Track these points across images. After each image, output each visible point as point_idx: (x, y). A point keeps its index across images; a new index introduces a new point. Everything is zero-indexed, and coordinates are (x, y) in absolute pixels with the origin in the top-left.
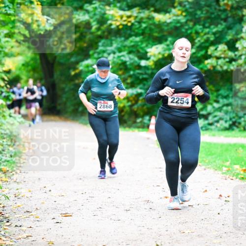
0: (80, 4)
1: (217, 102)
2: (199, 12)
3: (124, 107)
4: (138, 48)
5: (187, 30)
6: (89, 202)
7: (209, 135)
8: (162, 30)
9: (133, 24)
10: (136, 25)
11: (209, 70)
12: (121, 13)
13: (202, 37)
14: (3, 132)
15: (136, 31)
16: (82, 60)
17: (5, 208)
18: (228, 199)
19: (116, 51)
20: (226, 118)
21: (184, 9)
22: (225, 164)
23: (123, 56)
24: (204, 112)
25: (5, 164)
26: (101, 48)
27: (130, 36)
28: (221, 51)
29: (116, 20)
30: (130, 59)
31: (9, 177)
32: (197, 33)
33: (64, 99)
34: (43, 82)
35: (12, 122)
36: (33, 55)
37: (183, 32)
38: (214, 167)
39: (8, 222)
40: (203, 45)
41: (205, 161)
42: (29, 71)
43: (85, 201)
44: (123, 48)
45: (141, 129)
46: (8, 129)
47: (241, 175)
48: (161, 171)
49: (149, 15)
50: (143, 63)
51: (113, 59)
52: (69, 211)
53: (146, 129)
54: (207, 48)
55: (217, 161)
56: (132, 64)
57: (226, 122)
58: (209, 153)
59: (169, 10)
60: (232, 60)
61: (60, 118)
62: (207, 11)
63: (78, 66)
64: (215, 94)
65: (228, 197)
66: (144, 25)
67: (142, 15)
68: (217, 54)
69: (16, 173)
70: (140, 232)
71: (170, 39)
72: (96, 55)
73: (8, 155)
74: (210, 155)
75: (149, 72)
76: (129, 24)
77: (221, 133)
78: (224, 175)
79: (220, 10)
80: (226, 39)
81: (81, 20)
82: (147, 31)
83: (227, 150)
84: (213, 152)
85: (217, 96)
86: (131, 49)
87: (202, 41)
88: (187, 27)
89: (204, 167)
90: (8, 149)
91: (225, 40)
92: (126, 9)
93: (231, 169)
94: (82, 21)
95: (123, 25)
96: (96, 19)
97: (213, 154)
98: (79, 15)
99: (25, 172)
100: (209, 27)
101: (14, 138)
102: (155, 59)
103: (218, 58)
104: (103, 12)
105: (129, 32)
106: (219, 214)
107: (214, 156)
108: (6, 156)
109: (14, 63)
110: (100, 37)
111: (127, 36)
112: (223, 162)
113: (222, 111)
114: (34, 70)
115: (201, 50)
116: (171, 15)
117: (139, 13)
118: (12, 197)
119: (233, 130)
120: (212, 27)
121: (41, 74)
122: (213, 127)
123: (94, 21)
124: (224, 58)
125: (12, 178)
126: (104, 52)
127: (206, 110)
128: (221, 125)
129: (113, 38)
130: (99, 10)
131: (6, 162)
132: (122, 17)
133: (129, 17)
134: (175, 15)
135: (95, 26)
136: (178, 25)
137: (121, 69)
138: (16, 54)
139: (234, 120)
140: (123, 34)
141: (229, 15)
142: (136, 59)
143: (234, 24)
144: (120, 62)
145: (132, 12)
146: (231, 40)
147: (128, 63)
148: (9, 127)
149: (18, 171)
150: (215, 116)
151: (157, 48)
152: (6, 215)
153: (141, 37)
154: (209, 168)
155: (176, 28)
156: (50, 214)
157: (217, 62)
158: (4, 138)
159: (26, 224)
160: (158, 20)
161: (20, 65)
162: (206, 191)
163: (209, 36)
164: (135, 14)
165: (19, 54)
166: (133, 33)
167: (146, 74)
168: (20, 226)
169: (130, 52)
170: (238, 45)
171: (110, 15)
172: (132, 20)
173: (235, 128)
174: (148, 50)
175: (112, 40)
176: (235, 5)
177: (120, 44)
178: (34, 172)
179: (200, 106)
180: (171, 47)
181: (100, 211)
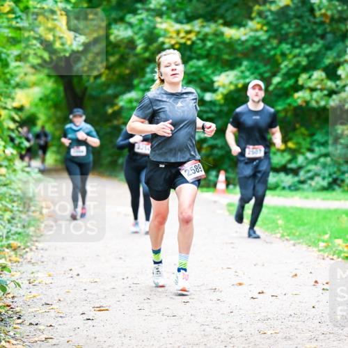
0: (121, 14)
1: (311, 150)
2: (286, 26)
4: (201, 75)
5: (269, 51)
6: (132, 290)
7: (300, 198)
8: (234, 51)
9: (193, 43)
10: (197, 44)
11: (300, 107)
12: (178, 26)
13: (291, 60)
14: (13, 192)
15: (199, 52)
16: (123, 93)
17: (16, 299)
18: (326, 287)
20: (324, 174)
21: (264, 21)
22: (322, 238)
24: (293, 166)
25: (15, 237)
26: (148, 76)
28: (317, 79)
29: (171, 37)
31: (20, 255)
32: (283, 55)
35: (25, 180)
36: (55, 86)
37: (264, 54)
38: (307, 242)
39: (19, 318)
40: (292, 72)
41: (294, 235)
42: (48, 108)
43: (127, 289)
45: (205, 189)
46: (20, 188)
47: (345, 252)
48: (233, 248)
49: (216, 30)
50: (208, 97)
52: (104, 303)
53: (212, 189)
54: (297, 76)
55: (311, 234)
57: (324, 178)
58: (300, 222)
59: (244, 23)
60: (332, 93)
62: (298, 24)
63: (116, 101)
64: (308, 140)
65: (327, 283)
66: (209, 44)
67: (207, 30)
68: (311, 84)
69: (31, 250)
70: (203, 333)
71: (245, 63)
72: (142, 86)
73: (19, 225)
74: (301, 225)
75: (217, 109)
76: (189, 43)
77: (316, 194)
78: (321, 253)
79: (315, 23)
80: (324, 63)
81: (122, 37)
82: (214, 52)
83: (325, 218)
84: (306, 221)
85: (312, 143)
86: (191, 77)
87: (291, 66)
88: (269, 47)
89: (292, 242)
90: (20, 217)
91: (323, 65)
92: (185, 21)
93: (330, 244)
94: (123, 39)
95: (181, 44)
96: (143, 35)
97: (305, 224)
98: (119, 30)
99: (42, 249)
100: (299, 47)
101: (28, 201)
102: (225, 91)
103: (312, 90)
104: (152, 25)
105: (188, 53)
106: (313, 307)
107: (306, 227)
108: (17, 227)
109: (28, 96)
110: (149, 61)
111: (185, 59)
112: (320, 235)
113: (319, 164)
114: (56, 106)
115: (289, 79)
116: (247, 30)
117: (203, 26)
118: (25, 284)
119: (334, 190)
120: (304, 46)
122: (305, 186)
123: (140, 38)
124: (321, 90)
125: (25, 256)
127: (296, 162)
128: (317, 183)
130: (147, 22)
131: (17, 235)
132: (178, 33)
133: (188, 32)
134: (252, 30)
135: (140, 45)
136: (257, 44)
138: (30, 84)
139: (335, 176)
141: (328, 30)
142: (199, 91)
143: (336, 42)
145: (193, 26)
146: (330, 64)
148: (20, 185)
149: (34, 248)
150: (309, 171)
151: (228, 76)
152: (17, 309)
153: (205, 61)
154: (299, 243)
155: (254, 48)
156: (78, 308)
157: (311, 96)
158: (14, 202)
159: (44, 321)
160: (229, 37)
161: (37, 100)
162: (296, 275)
163: (300, 59)
164: (197, 29)
165: (35, 84)
166: (194, 55)
167: (212, 111)
168: (37, 324)
170: (340, 72)
171: (162, 29)
172: (193, 36)
173: (336, 187)
174: (215, 78)
176: (336, 16)
178: (55, 249)
179: (287, 157)
180: (247, 73)
181: (148, 303)
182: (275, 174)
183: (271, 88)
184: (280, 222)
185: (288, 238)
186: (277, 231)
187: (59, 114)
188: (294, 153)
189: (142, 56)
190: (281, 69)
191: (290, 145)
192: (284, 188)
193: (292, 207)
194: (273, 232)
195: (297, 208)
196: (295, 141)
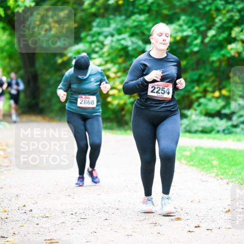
3: (125, 104)
4: (143, 29)
5: (205, 6)
6: (80, 224)
7: (233, 140)
8: (173, 7)
11: (233, 58)
13: (224, 14)
15: (141, 7)
19: (115, 32)
23: (124, 39)
24: (226, 111)
26: (95, 29)
27: (133, 13)
30: (133, 43)
32: (218, 10)
33: (48, 95)
34: (22, 72)
36: (9, 38)
37: (200, 9)
38: (240, 181)
40: (225, 25)
41: (227, 174)
42: (4, 59)
43: (75, 223)
44: (123, 29)
51: (111, 44)
52: (55, 236)
54: (230, 29)
55: (243, 174)
56: (135, 49)
58: (232, 163)
61: (44, 118)
63: (66, 52)
71: (183, 18)
72: (89, 39)
74: (233, 165)
82: (154, 8)
84: (238, 162)
86: (134, 30)
87: (224, 20)
88: (204, 3)
89: (226, 181)
97: (238, 164)
100: (233, 3)
105: (131, 8)
107: (239, 167)
110: (95, 15)
111: (129, 13)
114: (11, 57)
115: (223, 32)
120: (237, 2)
121: (20, 62)
122: (238, 130)
126: (99, 34)
127: (230, 108)
129: (111, 17)
137: (121, 56)
140: (124, 12)
142: (140, 43)
144: (120, 47)
147: (130, 48)
150: (241, 116)
153: (147, 15)
154: (232, 182)
155: (191, 4)
163: (233, 14)
166: (136, 10)
169: (132, 35)
175: (109, 19)
177: (120, 24)
178: (10, 187)
179: (221, 103)
180: (185, 27)
181: (94, 236)
182: (210, 119)
183: (207, 40)
184: (215, 163)
185: (222, 177)
186: (212, 171)
187: (13, 64)
188: (228, 99)
189: (89, 11)
190: (216, 23)
191: (224, 92)
192: (218, 132)
193: (225, 149)
194: (208, 172)
195: (230, 150)
196: (228, 88)
